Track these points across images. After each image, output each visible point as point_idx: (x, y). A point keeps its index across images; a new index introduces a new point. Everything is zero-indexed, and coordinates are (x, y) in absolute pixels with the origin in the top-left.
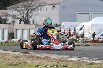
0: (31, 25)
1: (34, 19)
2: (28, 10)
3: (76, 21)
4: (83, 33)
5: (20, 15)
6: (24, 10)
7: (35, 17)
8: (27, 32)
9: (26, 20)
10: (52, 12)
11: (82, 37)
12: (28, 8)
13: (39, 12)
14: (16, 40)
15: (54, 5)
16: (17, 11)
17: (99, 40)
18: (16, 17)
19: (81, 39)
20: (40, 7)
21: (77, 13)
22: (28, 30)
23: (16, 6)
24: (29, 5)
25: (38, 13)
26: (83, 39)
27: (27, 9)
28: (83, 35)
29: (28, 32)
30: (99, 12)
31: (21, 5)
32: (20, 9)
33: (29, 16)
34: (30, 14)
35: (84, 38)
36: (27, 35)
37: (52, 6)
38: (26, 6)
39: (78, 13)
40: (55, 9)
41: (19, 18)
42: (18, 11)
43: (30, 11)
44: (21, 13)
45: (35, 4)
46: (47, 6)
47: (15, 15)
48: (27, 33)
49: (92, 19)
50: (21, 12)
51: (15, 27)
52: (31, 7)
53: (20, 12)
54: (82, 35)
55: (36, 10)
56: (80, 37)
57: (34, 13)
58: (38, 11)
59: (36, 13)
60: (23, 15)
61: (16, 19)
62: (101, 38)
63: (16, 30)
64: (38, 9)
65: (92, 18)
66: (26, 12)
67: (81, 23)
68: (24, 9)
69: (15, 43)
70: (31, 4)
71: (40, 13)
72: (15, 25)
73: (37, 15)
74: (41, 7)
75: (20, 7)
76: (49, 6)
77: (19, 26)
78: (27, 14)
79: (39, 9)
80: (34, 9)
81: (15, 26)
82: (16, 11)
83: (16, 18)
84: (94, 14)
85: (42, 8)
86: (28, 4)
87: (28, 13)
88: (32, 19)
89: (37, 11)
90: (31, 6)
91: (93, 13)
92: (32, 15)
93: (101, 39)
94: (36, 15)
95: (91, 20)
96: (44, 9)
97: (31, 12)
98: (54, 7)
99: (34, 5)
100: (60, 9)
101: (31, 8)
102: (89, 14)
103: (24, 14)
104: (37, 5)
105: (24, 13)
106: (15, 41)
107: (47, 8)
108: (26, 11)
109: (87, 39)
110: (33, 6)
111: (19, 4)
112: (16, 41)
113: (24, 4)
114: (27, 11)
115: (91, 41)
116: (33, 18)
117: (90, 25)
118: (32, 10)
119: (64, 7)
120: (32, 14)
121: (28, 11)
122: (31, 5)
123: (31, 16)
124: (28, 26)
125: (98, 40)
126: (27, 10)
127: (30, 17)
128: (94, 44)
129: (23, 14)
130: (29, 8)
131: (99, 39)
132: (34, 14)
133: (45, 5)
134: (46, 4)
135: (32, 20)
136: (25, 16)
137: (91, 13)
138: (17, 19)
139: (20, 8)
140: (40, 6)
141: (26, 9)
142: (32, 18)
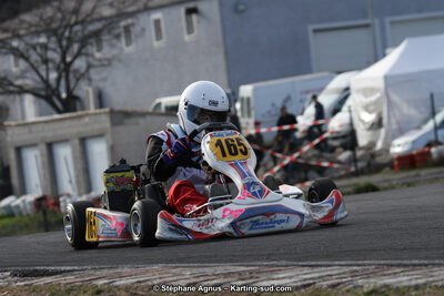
0: (87, 120)
1: (101, 85)
2: (64, 43)
3: (309, 71)
4: (351, 124)
5: (28, 75)
6: (45, 47)
7: (104, 75)
8: (74, 152)
9: (64, 95)
10: (187, 38)
11: (345, 147)
12: (67, 34)
13: (121, 49)
14: (24, 201)
15: (191, 5)
16: (12, 58)
17: (433, 150)
18: (11, 84)
19: (344, 156)
20: (123, 23)
21: (311, 28)
22: (76, 142)
23: (5, 30)
24: (68, 17)
25: (115, 52)
26: (354, 155)
27: (59, 41)
28: (349, 139)
29: (78, 155)
30: (420, 11)
31: (26, 25)
32: (27, 44)
33: (76, 71)
34: (80, 64)
35: (359, 153)
36: (76, 169)
37: (182, 10)
38: (54, 26)
39: (316, 31)
40: (198, 22)
41: (26, 88)
42: (15, 54)
43: (76, 47)
44: (32, 66)
45: (97, 10)
46: (157, 15)
47: (5, 79)
48: (75, 158)
49: (388, 51)
50: (34, 57)
51: (9, 139)
52: (77, 28)
53: (27, 59)
54: (344, 137)
55: (105, 37)
56: (339, 150)
57: (98, 55)
58: (115, 41)
59: (109, 56)
60: (44, 74)
61: (11, 97)
62: (440, 139)
63: (18, 150)
64: (116, 31)
65: (385, 46)
66: (54, 56)
67: (331, 79)
68: (43, 40)
69: (17, 218)
70: (76, 11)
71: (128, 50)
72: (10, 126)
73: (115, 63)
74: (130, 21)
75: (22, 32)
76: (167, 10)
77: (30, 132)
78: (62, 66)
79: (122, 30)
80: (97, 34)
81: (10, 132)
82: (6, 54)
83: (11, 93)
84: (392, 23)
85: (133, 25)
86: (59, 15)
87: (69, 59)
88: (90, 85)
89: (112, 46)
90: (76, 23)
91: (388, 20)
92: (89, 66)
93: (441, 148)
94: (107, 63)
95: (384, 55)
96: (143, 30)
97: (84, 51)
98: (191, 11)
99: (95, 16)
100: (223, 20)
101: (80, 34)
102: (367, 26)
103: (50, 65)
104: (107, 12)
105: (46, 61)
106: (17, 207)
107: (157, 23)
108: (54, 50)
109: (373, 156)
110: (90, 23)
111: (16, 21)
112: (22, 205)
113: (45, 17)
114: (59, 50)
115: (396, 163)
116: (94, 84)
117: (380, 84)
118: (84, 42)
119: (241, 7)
120: (91, 59)
121: (68, 47)
122: (80, 18)
123: (83, 70)
124: (76, 122)
125: (429, 153)
126: (61, 46)
127: (78, 80)
128: (413, 173)
129: (44, 67)
130: (70, 32)
131: (429, 145)
132: (100, 60)
133: (147, 9)
134: (151, 4)
135: (91, 90)
136: (53, 76)
137: (377, 22)
138: (17, 97)
139: (27, 39)
140: (122, 15)
141: (54, 39)
142: (90, 80)
